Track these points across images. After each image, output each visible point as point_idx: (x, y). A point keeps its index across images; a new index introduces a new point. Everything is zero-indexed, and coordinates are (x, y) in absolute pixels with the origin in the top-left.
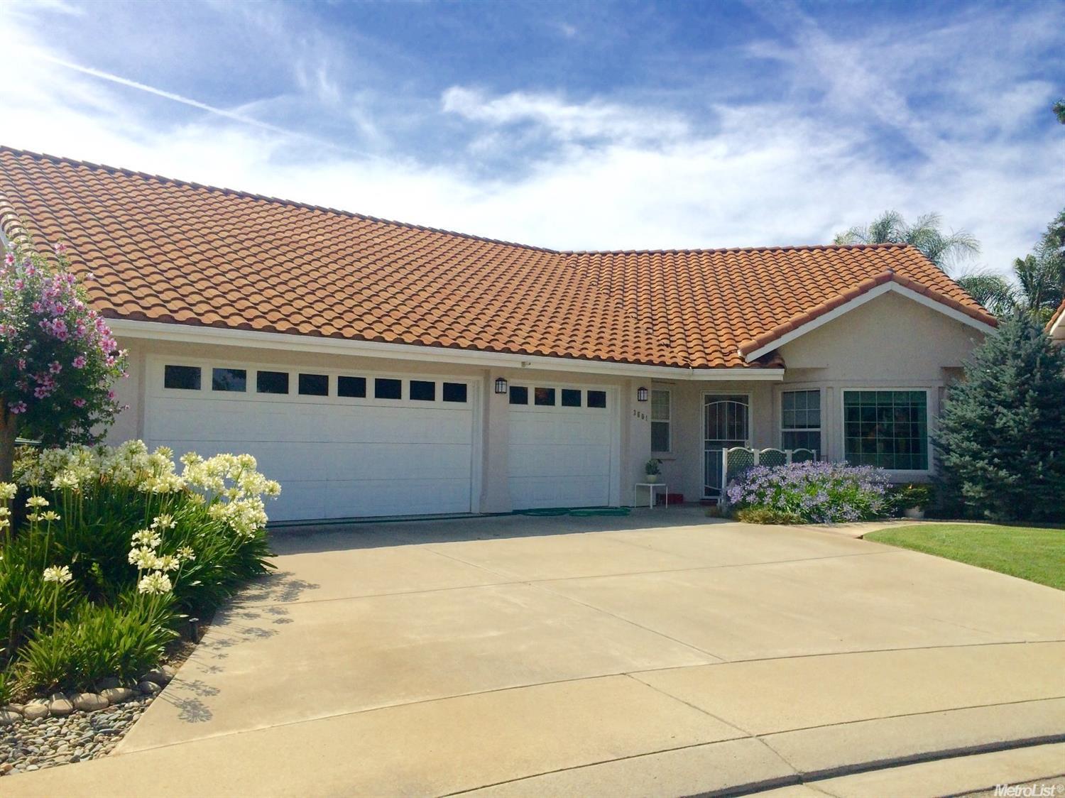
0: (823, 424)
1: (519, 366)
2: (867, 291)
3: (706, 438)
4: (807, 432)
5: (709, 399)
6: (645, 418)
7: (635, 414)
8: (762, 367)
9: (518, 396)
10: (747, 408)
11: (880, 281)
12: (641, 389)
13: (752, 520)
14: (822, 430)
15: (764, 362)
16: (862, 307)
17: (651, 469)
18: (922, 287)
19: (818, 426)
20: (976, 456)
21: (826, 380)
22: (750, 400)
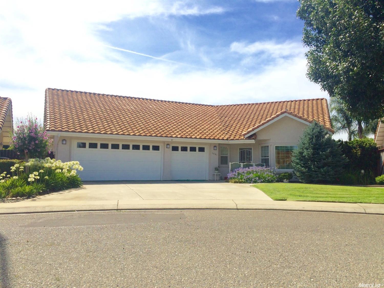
0: (269, 156)
1: (171, 141)
2: (279, 116)
3: (240, 161)
4: (266, 159)
5: (240, 149)
6: (216, 155)
7: (213, 154)
8: (248, 139)
9: (175, 149)
10: (251, 152)
11: (282, 113)
12: (215, 146)
13: (232, 182)
14: (269, 158)
15: (250, 138)
16: (278, 121)
17: (216, 169)
18: (294, 114)
19: (269, 157)
20: (297, 164)
21: (270, 143)
22: (252, 150)
